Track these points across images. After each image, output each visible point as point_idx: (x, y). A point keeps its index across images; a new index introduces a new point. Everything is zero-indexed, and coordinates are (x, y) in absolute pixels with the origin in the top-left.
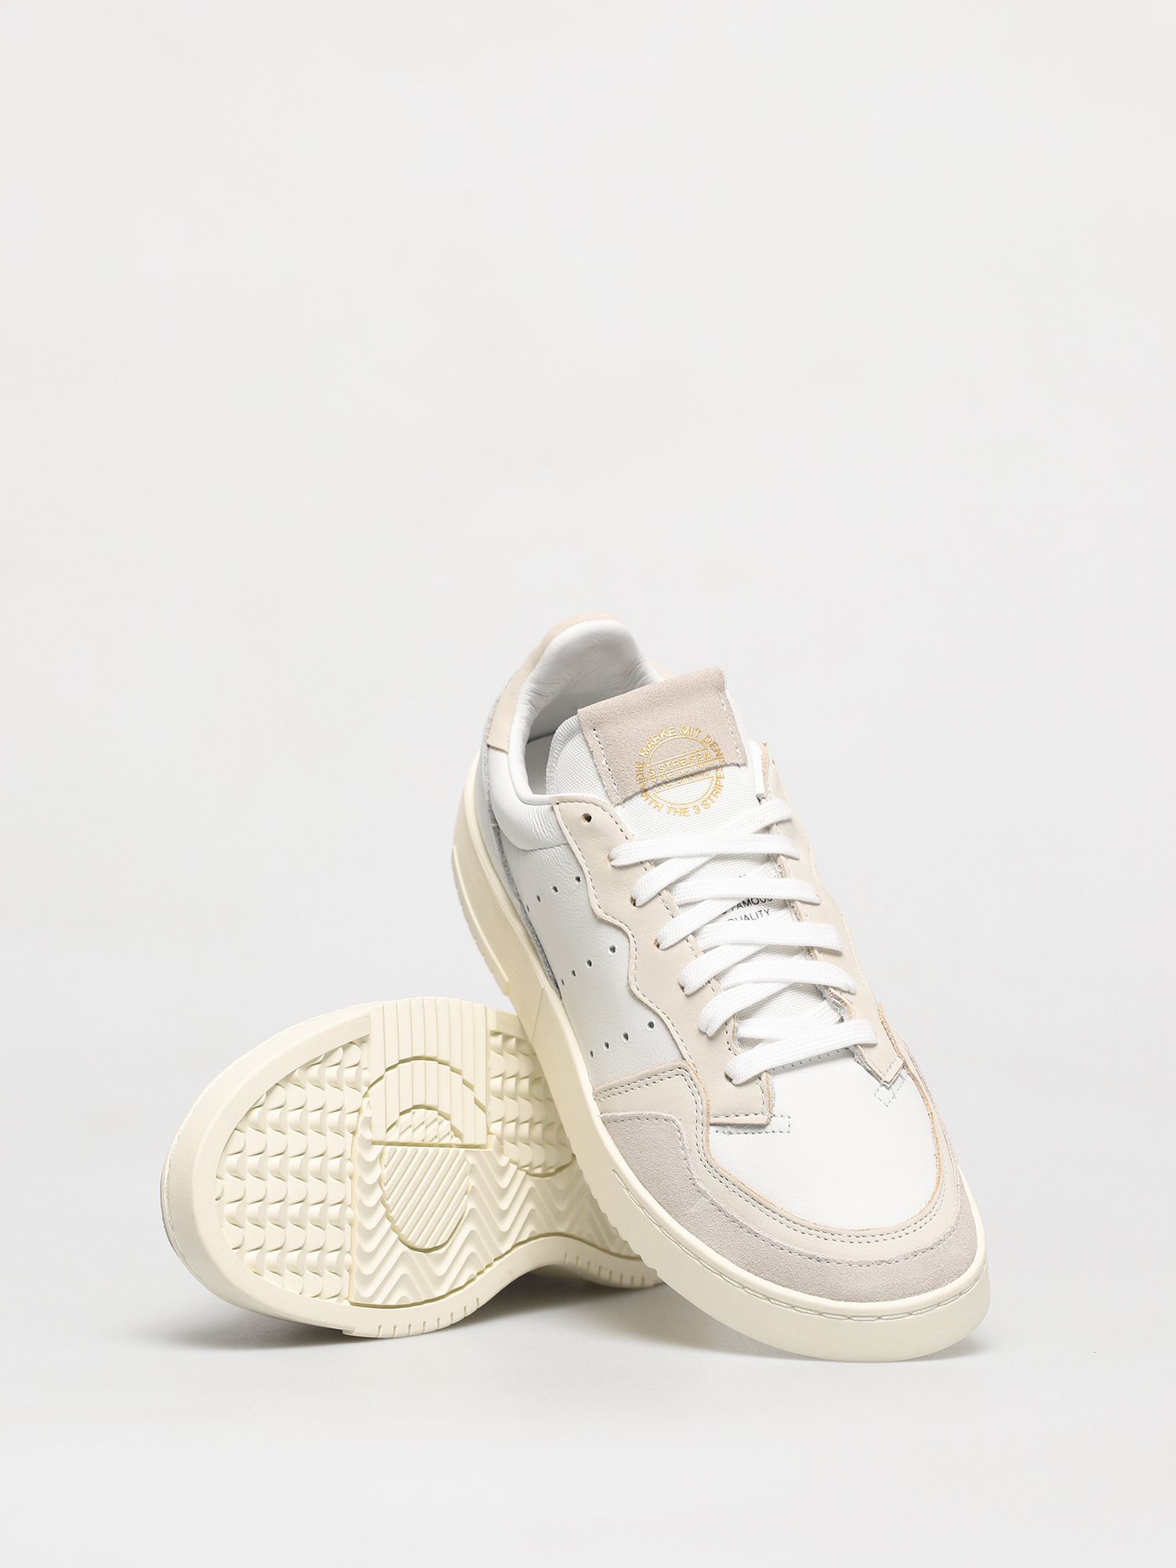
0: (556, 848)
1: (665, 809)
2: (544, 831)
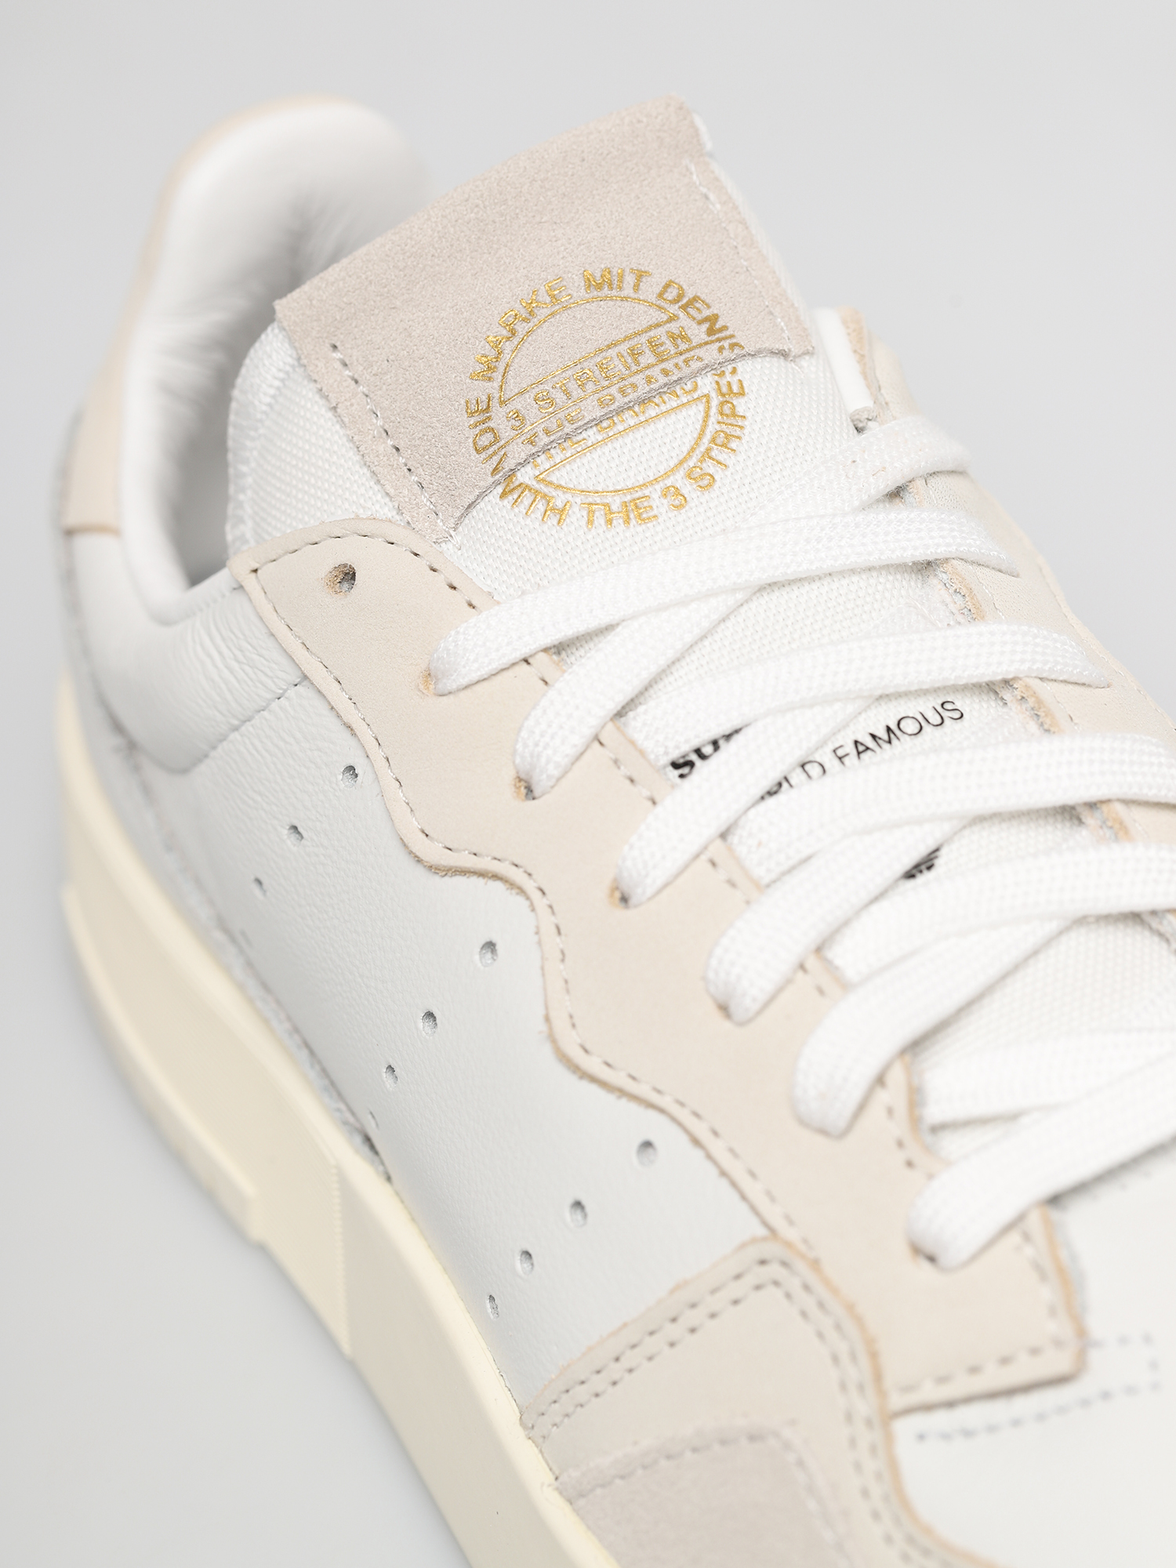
0: (275, 705)
1: (577, 515)
2: (231, 671)
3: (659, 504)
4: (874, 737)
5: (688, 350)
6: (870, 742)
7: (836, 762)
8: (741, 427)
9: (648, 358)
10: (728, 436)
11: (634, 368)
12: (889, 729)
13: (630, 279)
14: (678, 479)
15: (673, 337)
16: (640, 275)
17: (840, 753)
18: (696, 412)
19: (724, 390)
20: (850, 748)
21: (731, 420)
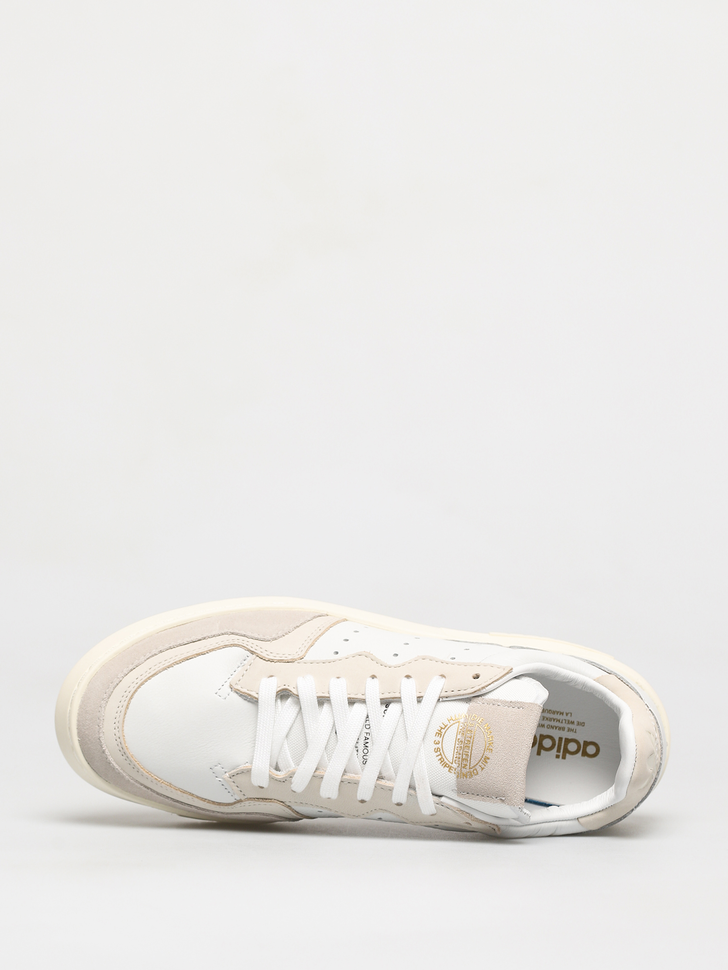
3: (438, 739)
4: (367, 743)
5: (461, 766)
6: (366, 741)
7: (367, 732)
8: (442, 765)
9: (464, 756)
10: (442, 762)
11: (464, 753)
12: (367, 747)
13: (483, 766)
14: (440, 746)
15: (466, 765)
16: (482, 769)
17: (368, 734)
18: (450, 760)
19: (452, 768)
20: (368, 736)
21: (444, 765)
